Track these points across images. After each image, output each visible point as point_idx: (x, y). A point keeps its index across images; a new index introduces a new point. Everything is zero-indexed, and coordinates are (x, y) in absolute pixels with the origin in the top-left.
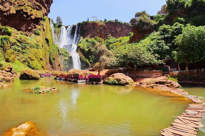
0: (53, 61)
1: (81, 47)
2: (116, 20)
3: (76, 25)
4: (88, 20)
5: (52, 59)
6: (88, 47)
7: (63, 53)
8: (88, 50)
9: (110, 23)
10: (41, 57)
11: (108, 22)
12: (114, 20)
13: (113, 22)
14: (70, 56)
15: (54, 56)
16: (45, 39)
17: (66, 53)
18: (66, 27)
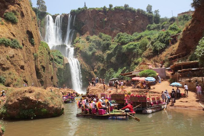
0: (41, 71)
1: (81, 49)
2: (126, 6)
3: (68, 14)
4: (85, 6)
5: (39, 67)
6: (91, 49)
7: (56, 58)
8: (91, 53)
9: (118, 10)
10: (22, 63)
11: (115, 8)
12: (123, 6)
13: (122, 10)
14: (66, 62)
15: (43, 61)
16: (25, 30)
17: (60, 58)
18: (54, 17)
